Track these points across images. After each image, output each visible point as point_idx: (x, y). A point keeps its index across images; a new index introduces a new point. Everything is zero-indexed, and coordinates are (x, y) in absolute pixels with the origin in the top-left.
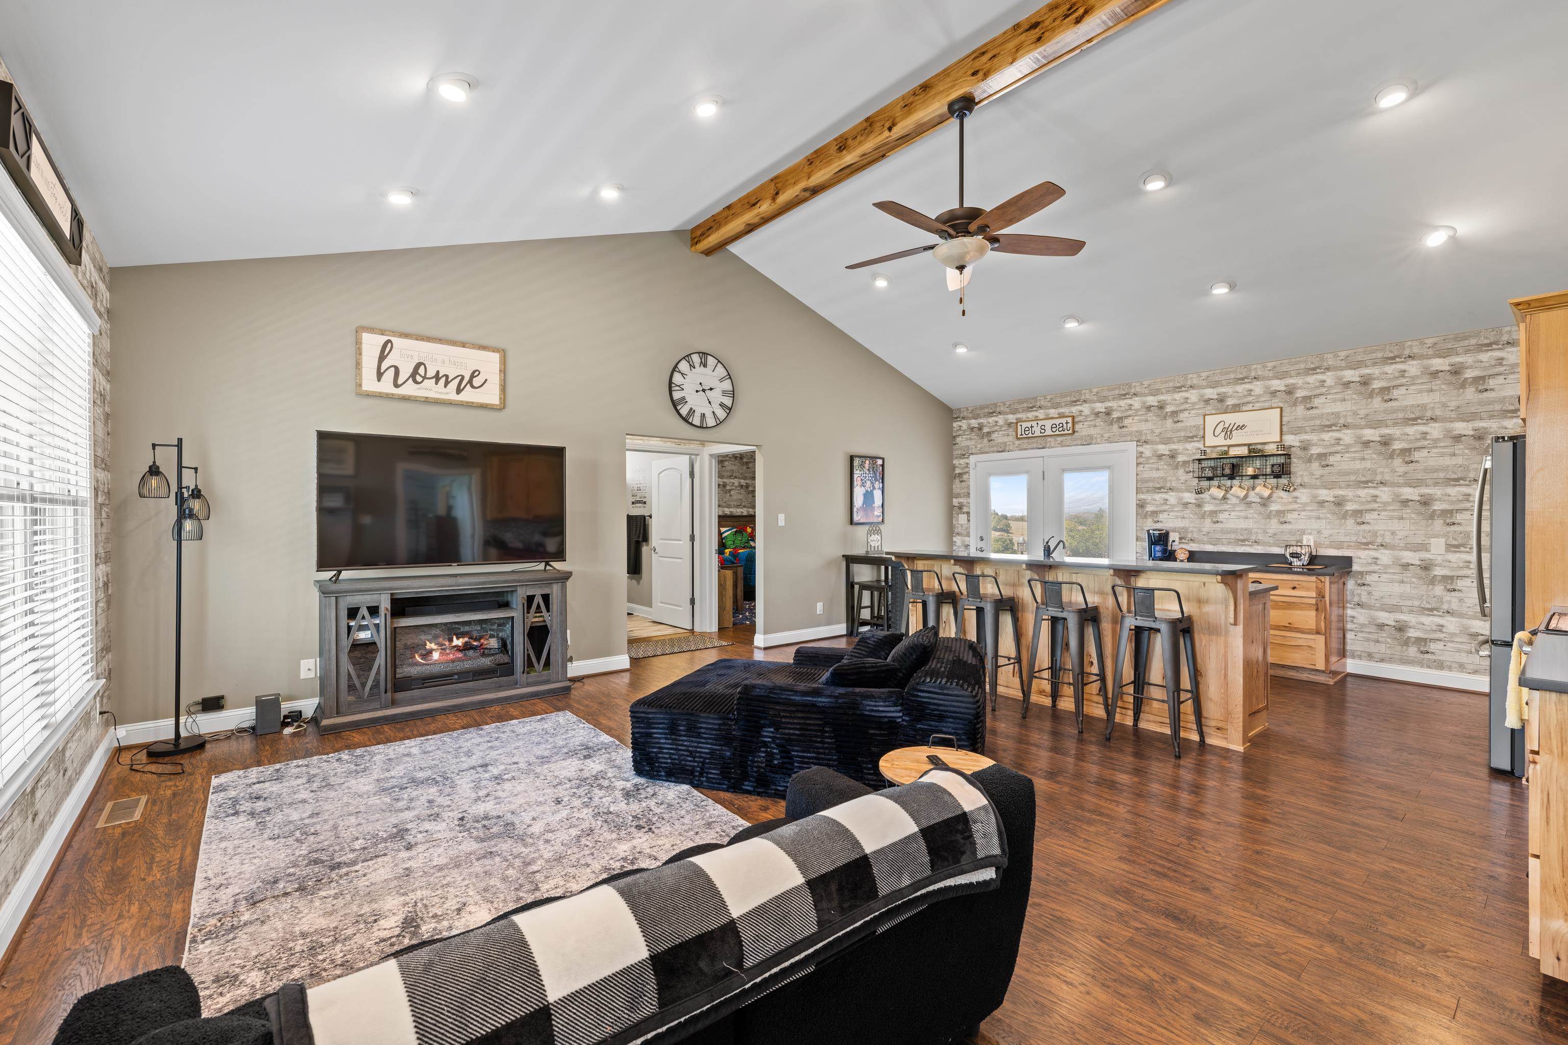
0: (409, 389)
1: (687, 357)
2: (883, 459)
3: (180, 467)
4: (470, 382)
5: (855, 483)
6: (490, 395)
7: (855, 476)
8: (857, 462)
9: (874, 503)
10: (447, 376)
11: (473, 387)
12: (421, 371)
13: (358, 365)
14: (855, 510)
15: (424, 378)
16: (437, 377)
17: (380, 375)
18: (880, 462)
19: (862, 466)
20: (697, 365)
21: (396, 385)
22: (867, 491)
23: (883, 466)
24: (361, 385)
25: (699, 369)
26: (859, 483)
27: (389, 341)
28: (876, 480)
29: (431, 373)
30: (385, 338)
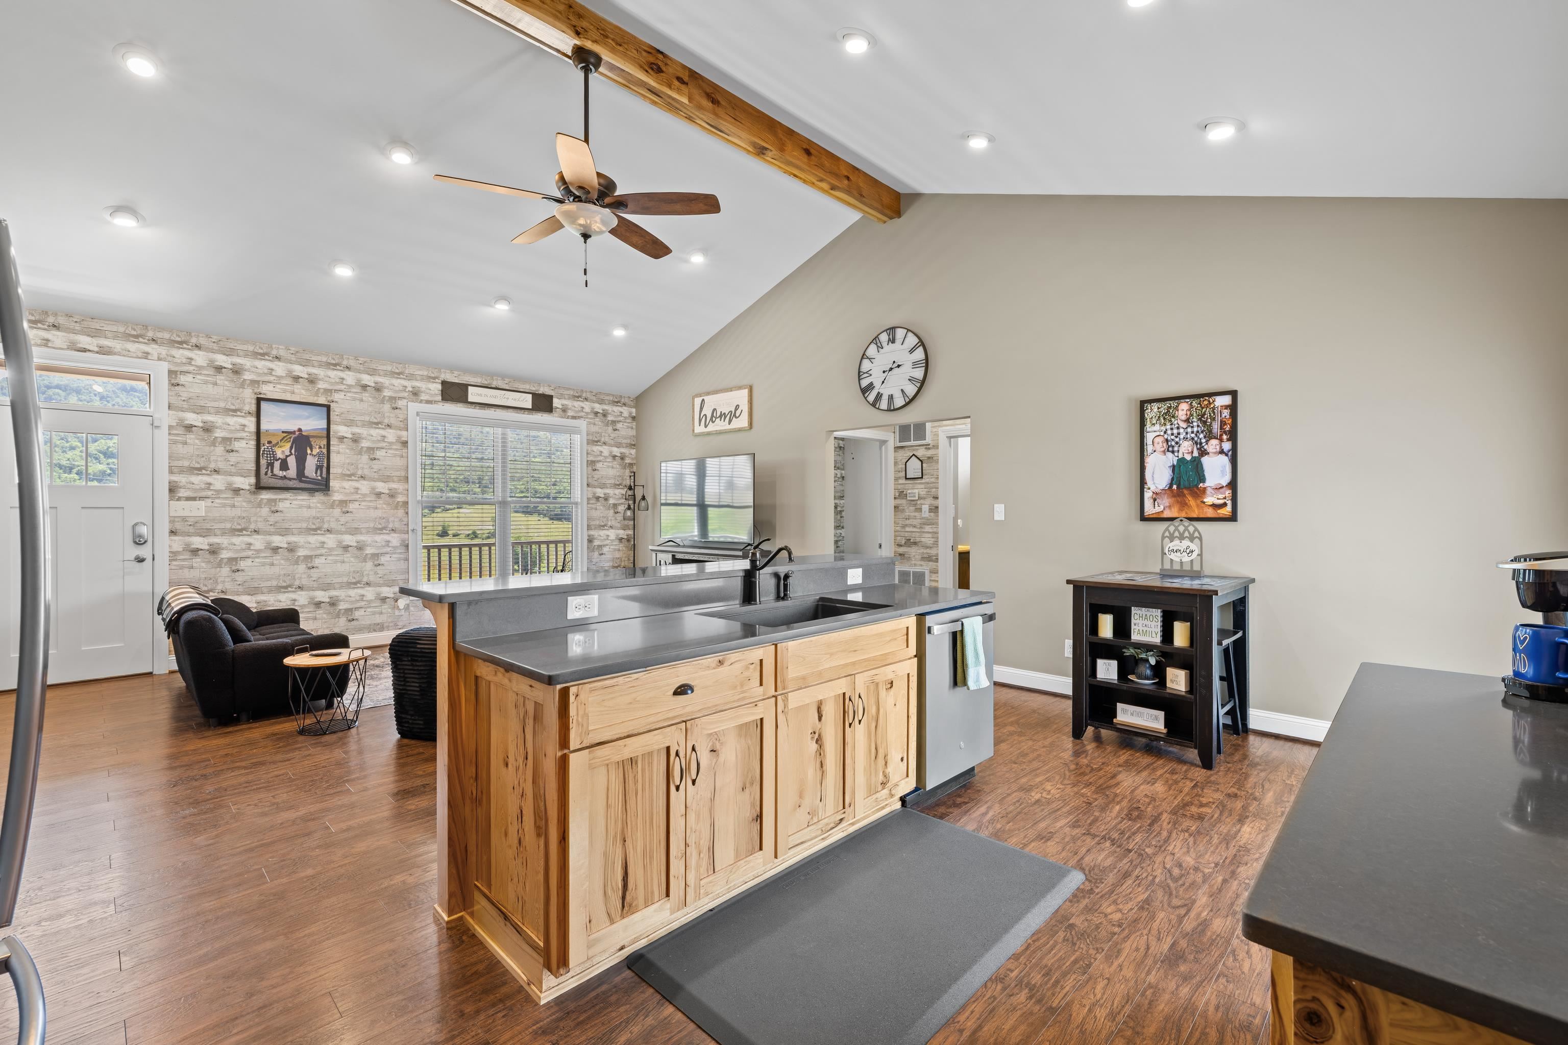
0: (711, 428)
1: (876, 340)
2: (1234, 394)
3: (635, 486)
4: (735, 415)
5: (1150, 448)
6: (742, 422)
7: (1149, 437)
8: (1152, 411)
9: (1203, 480)
10: (725, 414)
11: (736, 418)
12: (715, 415)
13: (693, 418)
14: (1148, 495)
15: (716, 418)
16: (721, 416)
17: (700, 420)
18: (1226, 400)
19: (1168, 416)
20: (885, 344)
21: (706, 426)
22: (1182, 461)
23: (1233, 408)
24: (693, 431)
25: (888, 348)
26: (1160, 445)
27: (703, 400)
28: (1210, 436)
29: (718, 414)
30: (701, 398)
